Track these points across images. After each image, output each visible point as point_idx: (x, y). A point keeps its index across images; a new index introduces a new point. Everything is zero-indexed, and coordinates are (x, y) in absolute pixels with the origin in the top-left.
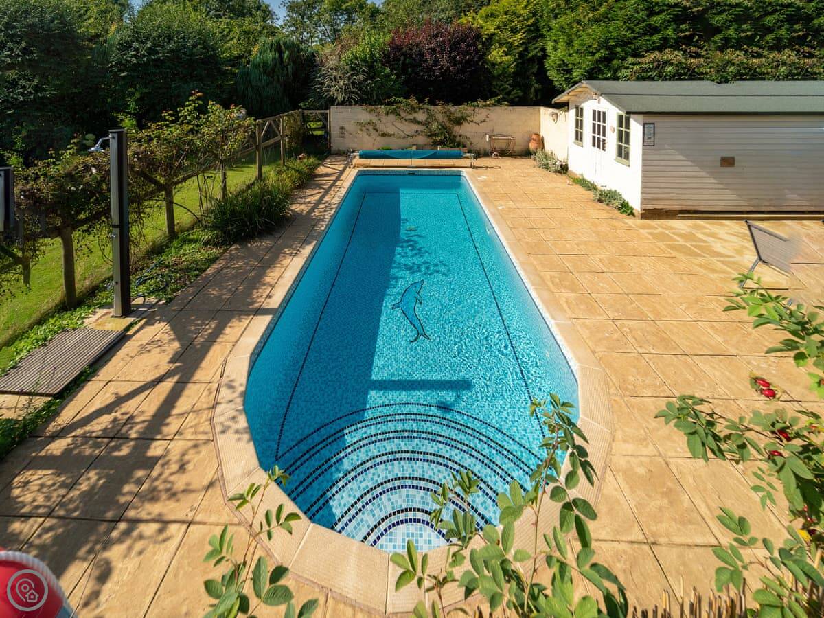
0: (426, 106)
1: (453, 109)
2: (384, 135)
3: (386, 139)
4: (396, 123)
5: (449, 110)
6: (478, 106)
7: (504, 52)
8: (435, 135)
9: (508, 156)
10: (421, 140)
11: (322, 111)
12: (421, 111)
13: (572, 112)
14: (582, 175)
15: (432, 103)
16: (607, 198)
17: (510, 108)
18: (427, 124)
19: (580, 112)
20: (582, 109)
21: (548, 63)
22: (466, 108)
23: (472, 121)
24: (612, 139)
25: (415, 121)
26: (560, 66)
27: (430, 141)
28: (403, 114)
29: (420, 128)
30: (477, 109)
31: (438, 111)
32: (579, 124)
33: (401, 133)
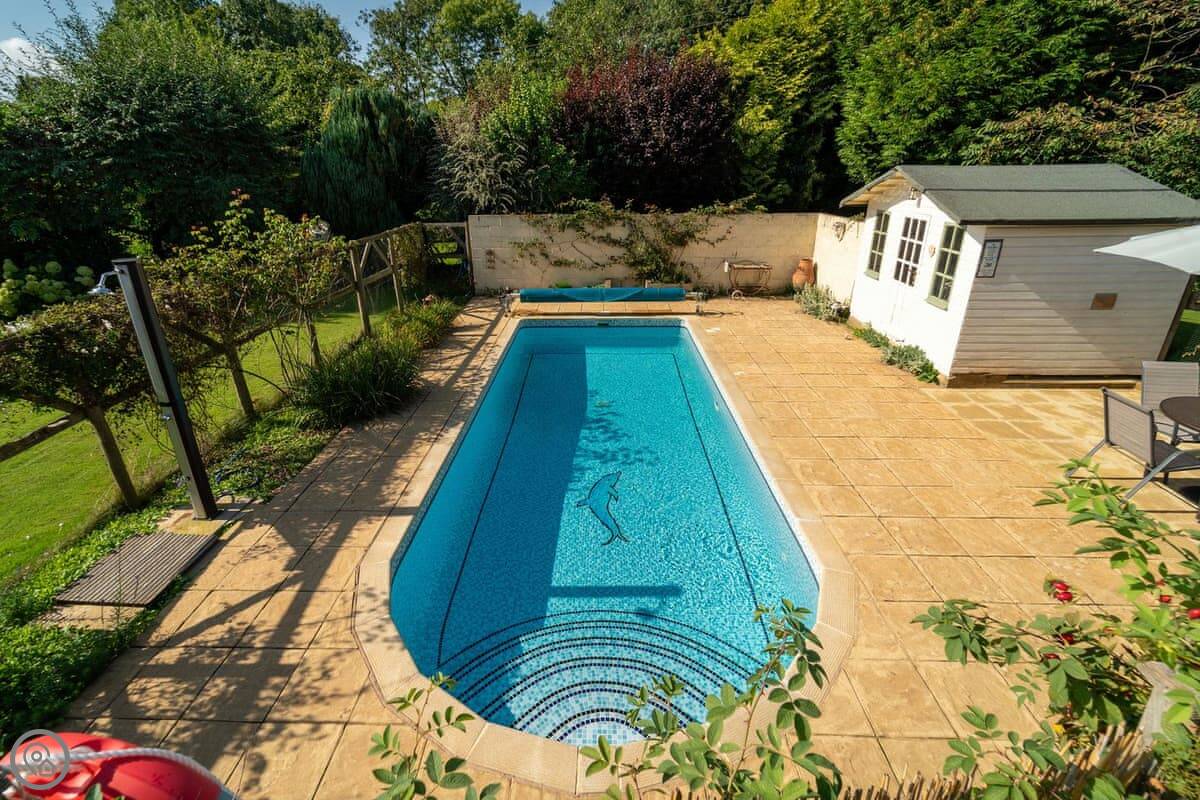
0: (627, 214)
1: (672, 218)
2: (559, 263)
3: (563, 270)
4: (578, 244)
5: (665, 221)
6: (714, 213)
7: (767, 112)
8: (642, 263)
9: (756, 295)
10: (620, 271)
12: (620, 223)
13: (871, 223)
14: (870, 326)
15: (638, 208)
17: (769, 216)
18: (628, 245)
19: (883, 222)
20: (887, 217)
21: (843, 134)
22: (694, 217)
23: (703, 239)
24: (927, 267)
25: (609, 240)
26: (862, 138)
27: (634, 272)
28: (589, 229)
29: (618, 251)
30: (712, 219)
31: (647, 222)
32: (879, 242)
33: (587, 260)
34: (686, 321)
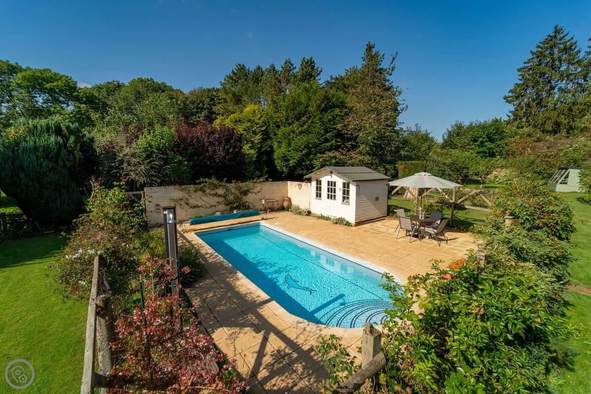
0: (224, 184)
1: (241, 185)
2: (195, 207)
3: (196, 210)
4: (203, 198)
5: (239, 186)
6: (256, 182)
7: (250, 147)
8: (231, 203)
9: (275, 211)
10: (222, 207)
11: (135, 193)
12: (221, 187)
13: (314, 183)
14: (321, 214)
15: (229, 181)
16: (340, 221)
17: (273, 182)
18: (225, 196)
19: (319, 183)
21: (276, 155)
22: (249, 184)
23: (253, 192)
24: (339, 194)
25: (216, 195)
26: (282, 157)
27: (228, 208)
28: (208, 191)
29: (221, 199)
30: (255, 184)
31: (232, 186)
32: (319, 189)
33: (207, 205)
34: (263, 223)
